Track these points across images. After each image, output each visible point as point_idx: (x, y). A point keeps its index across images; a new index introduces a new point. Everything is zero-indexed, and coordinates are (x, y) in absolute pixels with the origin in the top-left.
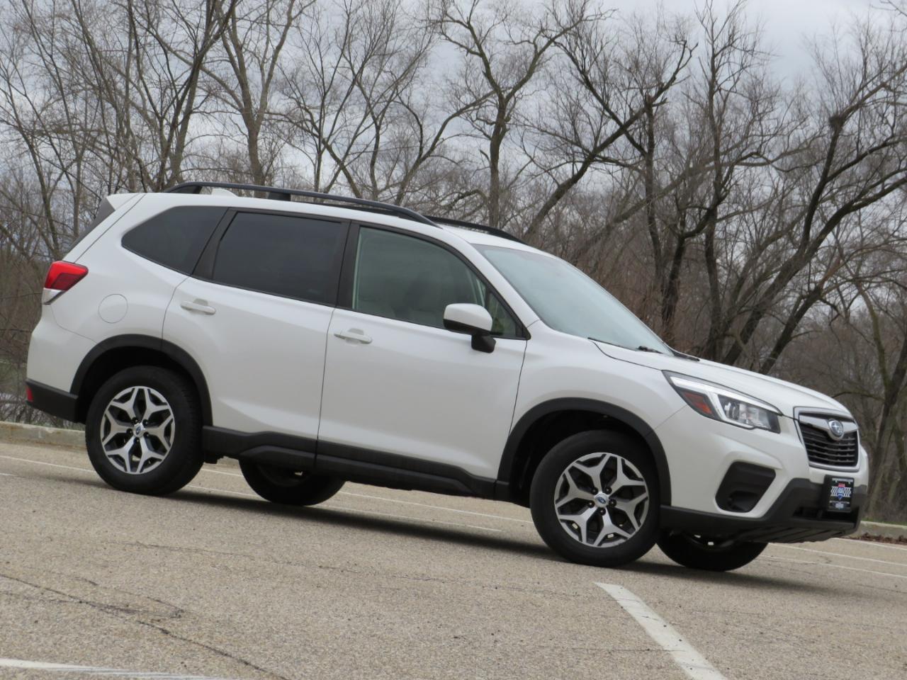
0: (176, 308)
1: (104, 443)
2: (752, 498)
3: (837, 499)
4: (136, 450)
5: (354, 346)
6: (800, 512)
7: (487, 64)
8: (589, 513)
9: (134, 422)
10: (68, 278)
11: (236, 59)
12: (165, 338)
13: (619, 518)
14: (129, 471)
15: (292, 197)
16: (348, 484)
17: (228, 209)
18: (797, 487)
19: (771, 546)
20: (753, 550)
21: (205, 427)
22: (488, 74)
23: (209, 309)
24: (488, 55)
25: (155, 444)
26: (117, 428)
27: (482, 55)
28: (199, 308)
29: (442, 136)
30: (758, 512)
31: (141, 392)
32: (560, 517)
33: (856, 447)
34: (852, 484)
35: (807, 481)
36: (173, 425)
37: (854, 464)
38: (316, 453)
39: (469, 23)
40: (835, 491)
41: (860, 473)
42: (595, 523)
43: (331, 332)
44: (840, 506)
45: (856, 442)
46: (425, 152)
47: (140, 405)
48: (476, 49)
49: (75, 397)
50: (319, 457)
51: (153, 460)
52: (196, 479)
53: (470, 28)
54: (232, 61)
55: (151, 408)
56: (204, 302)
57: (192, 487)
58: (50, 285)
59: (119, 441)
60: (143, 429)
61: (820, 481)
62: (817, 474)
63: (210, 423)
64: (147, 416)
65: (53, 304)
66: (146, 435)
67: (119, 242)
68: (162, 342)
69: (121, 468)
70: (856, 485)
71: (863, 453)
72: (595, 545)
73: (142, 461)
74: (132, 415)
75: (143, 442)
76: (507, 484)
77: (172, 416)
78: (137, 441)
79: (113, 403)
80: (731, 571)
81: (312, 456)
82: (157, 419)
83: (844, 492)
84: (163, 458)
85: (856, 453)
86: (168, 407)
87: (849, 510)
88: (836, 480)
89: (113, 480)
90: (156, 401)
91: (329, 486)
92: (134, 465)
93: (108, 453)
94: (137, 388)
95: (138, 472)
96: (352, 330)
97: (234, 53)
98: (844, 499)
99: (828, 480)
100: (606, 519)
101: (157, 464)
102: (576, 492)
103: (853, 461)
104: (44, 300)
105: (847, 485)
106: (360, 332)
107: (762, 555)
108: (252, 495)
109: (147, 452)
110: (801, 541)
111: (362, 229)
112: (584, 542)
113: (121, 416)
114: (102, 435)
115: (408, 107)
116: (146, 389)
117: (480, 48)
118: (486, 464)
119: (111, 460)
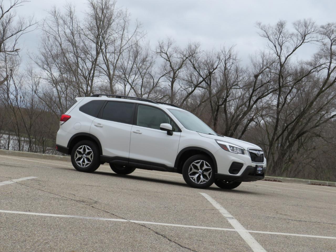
0: (93, 126)
1: (76, 160)
2: (238, 171)
3: (259, 171)
4: (84, 161)
5: (137, 134)
6: (250, 174)
7: (171, 63)
8: (197, 175)
9: (83, 154)
10: (66, 119)
11: (107, 63)
12: (91, 133)
13: (205, 176)
14: (82, 167)
15: (122, 97)
16: (136, 169)
17: (106, 101)
18: (249, 168)
19: (242, 183)
20: (238, 184)
21: (101, 155)
22: (171, 66)
23: (101, 126)
24: (171, 61)
25: (88, 160)
26: (79, 156)
27: (169, 61)
28: (99, 126)
29: (159, 82)
30: (239, 174)
31: (85, 147)
32: (190, 176)
33: (263, 158)
34: (262, 167)
35: (251, 166)
36: (93, 155)
37: (263, 162)
38: (129, 161)
39: (166, 53)
40: (258, 169)
41: (264, 164)
42: (199, 178)
43: (132, 131)
44: (259, 172)
45: (263, 156)
46: (154, 86)
47: (84, 150)
48: (168, 60)
49: (68, 148)
50: (129, 162)
51: (88, 164)
52: (98, 168)
53: (167, 54)
54: (106, 64)
55: (87, 151)
56: (100, 124)
57: (98, 170)
58: (62, 120)
59: (79, 159)
60: (85, 156)
61: (255, 166)
62: (254, 164)
63: (102, 154)
64: (86, 153)
65: (62, 125)
66: (86, 157)
67: (78, 109)
68: (90, 134)
69: (80, 166)
70: (263, 167)
71: (265, 159)
72: (199, 183)
73: (85, 164)
74: (82, 153)
75: (85, 159)
76: (176, 168)
77: (92, 153)
78: (84, 159)
79: (78, 150)
80: (233, 189)
81: (127, 162)
82: (89, 153)
83: (260, 169)
84: (90, 163)
85: (263, 159)
86: (91, 150)
87: (262, 173)
88: (259, 166)
89: (78, 169)
90: (88, 149)
91: (132, 170)
92: (83, 165)
93: (76, 162)
94: (84, 146)
95: (84, 167)
96: (137, 131)
97: (106, 61)
98: (261, 171)
99: (257, 166)
100: (201, 177)
101: (89, 165)
102: (194, 170)
103: (263, 161)
104: (60, 124)
105: (261, 167)
106: (139, 131)
107: (240, 185)
108: (113, 172)
109: (86, 162)
110: (250, 181)
111: (139, 105)
112: (196, 183)
113: (80, 153)
114: (75, 158)
115: (150, 75)
116: (86, 146)
117: (169, 59)
118: (171, 163)
119: (78, 164)
